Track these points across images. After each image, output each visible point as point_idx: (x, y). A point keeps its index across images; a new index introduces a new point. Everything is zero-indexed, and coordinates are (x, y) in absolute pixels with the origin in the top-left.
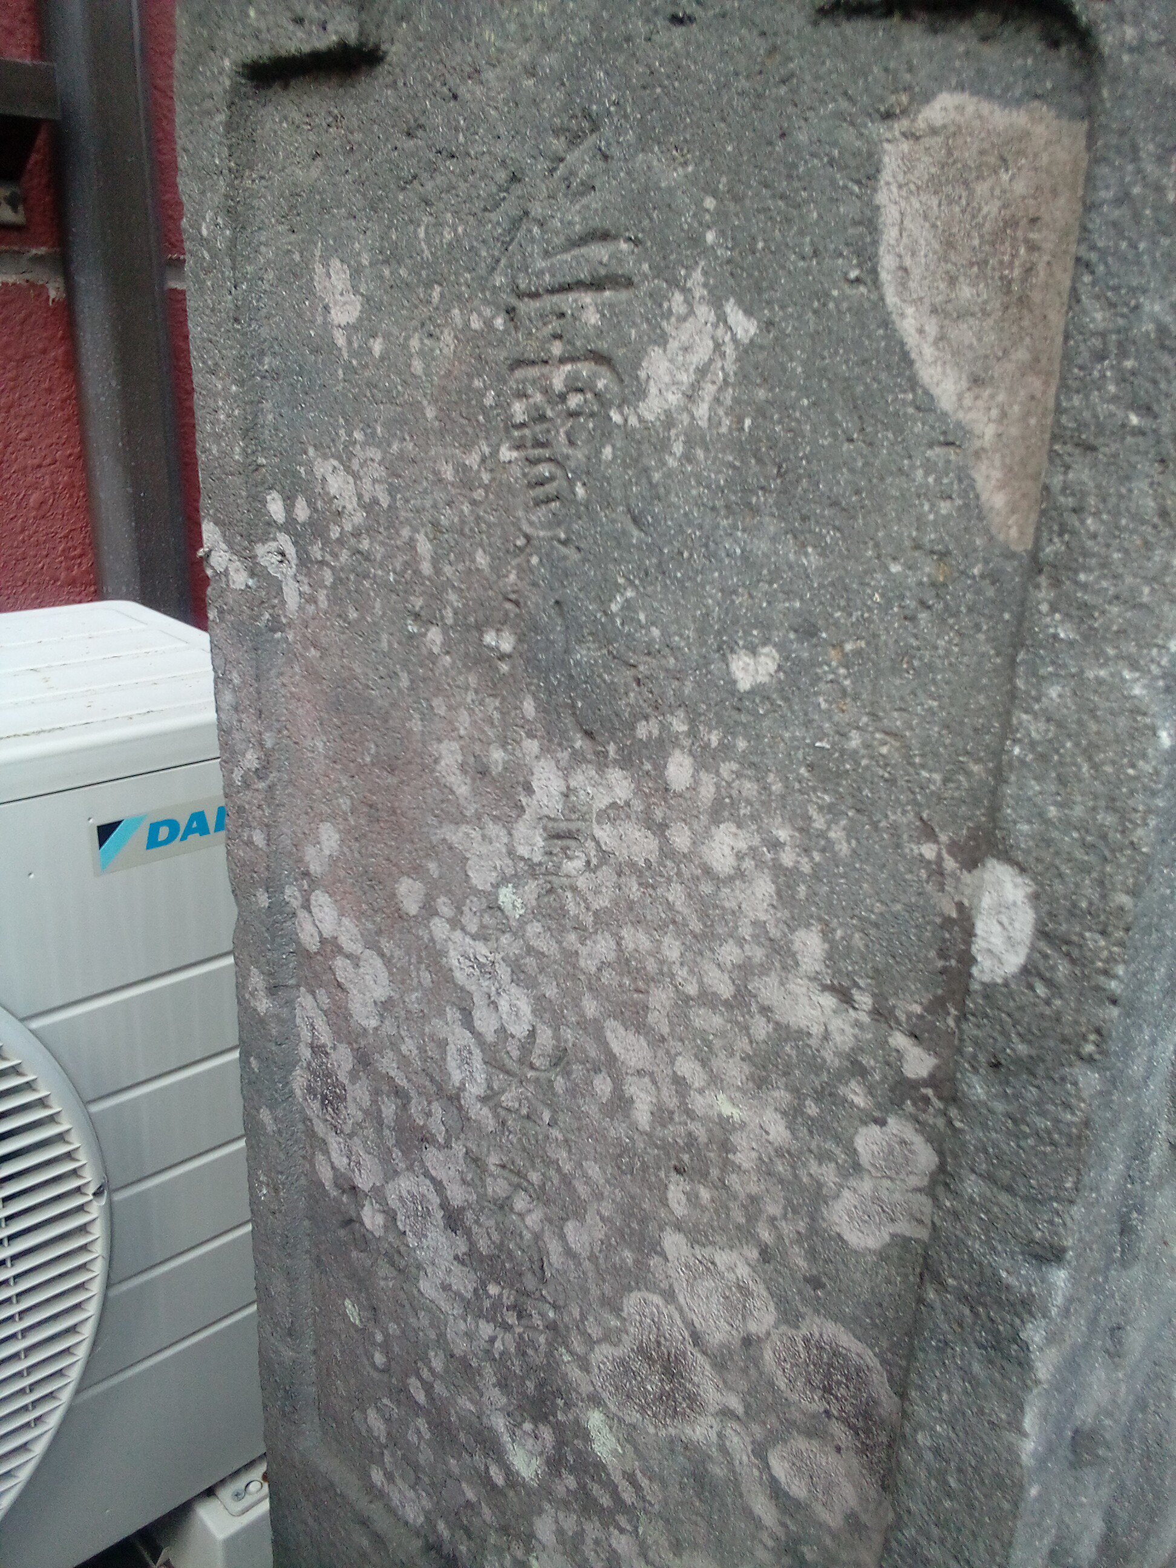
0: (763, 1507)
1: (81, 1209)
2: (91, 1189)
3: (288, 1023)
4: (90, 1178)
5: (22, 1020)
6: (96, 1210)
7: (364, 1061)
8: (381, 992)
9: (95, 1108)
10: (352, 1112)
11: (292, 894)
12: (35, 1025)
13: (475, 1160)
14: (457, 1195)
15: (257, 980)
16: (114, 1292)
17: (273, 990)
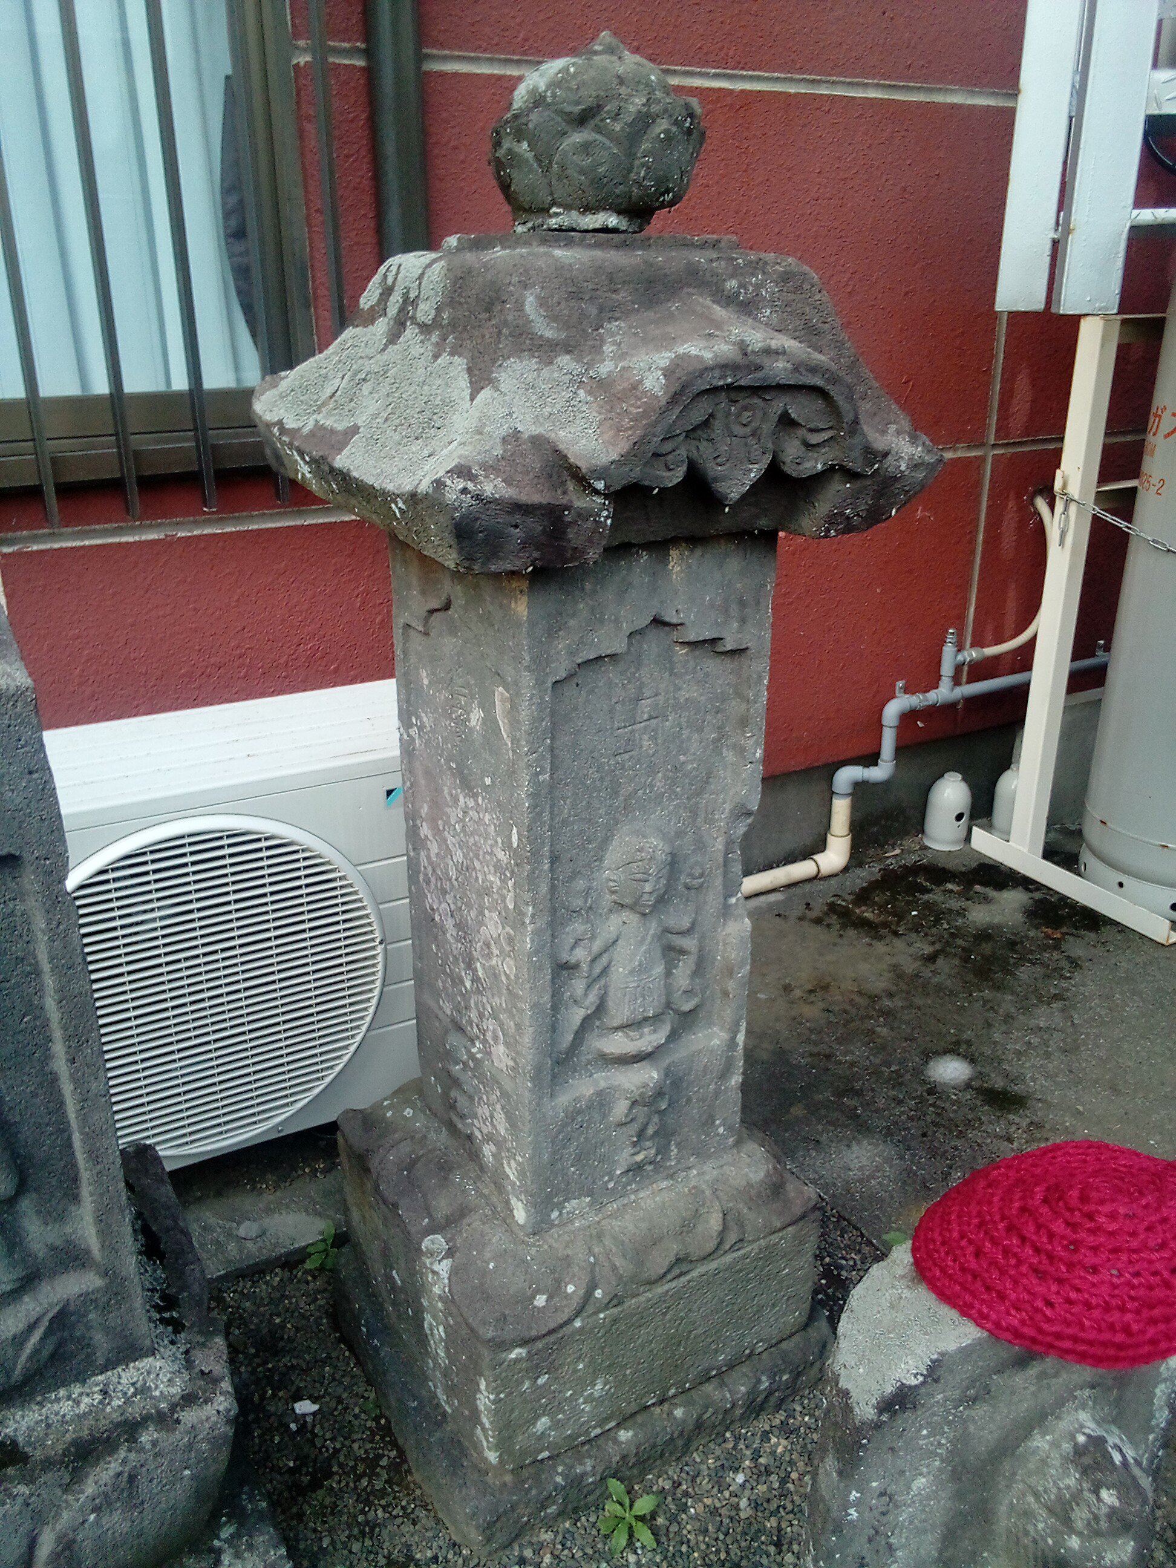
0: (504, 978)
1: (373, 948)
2: (378, 940)
3: (418, 859)
4: (377, 934)
5: (355, 866)
6: (380, 949)
7: (434, 871)
8: (436, 851)
9: (381, 907)
10: (433, 886)
11: (418, 822)
12: (359, 868)
13: (455, 897)
14: (453, 907)
15: (410, 847)
16: (385, 989)
17: (414, 849)
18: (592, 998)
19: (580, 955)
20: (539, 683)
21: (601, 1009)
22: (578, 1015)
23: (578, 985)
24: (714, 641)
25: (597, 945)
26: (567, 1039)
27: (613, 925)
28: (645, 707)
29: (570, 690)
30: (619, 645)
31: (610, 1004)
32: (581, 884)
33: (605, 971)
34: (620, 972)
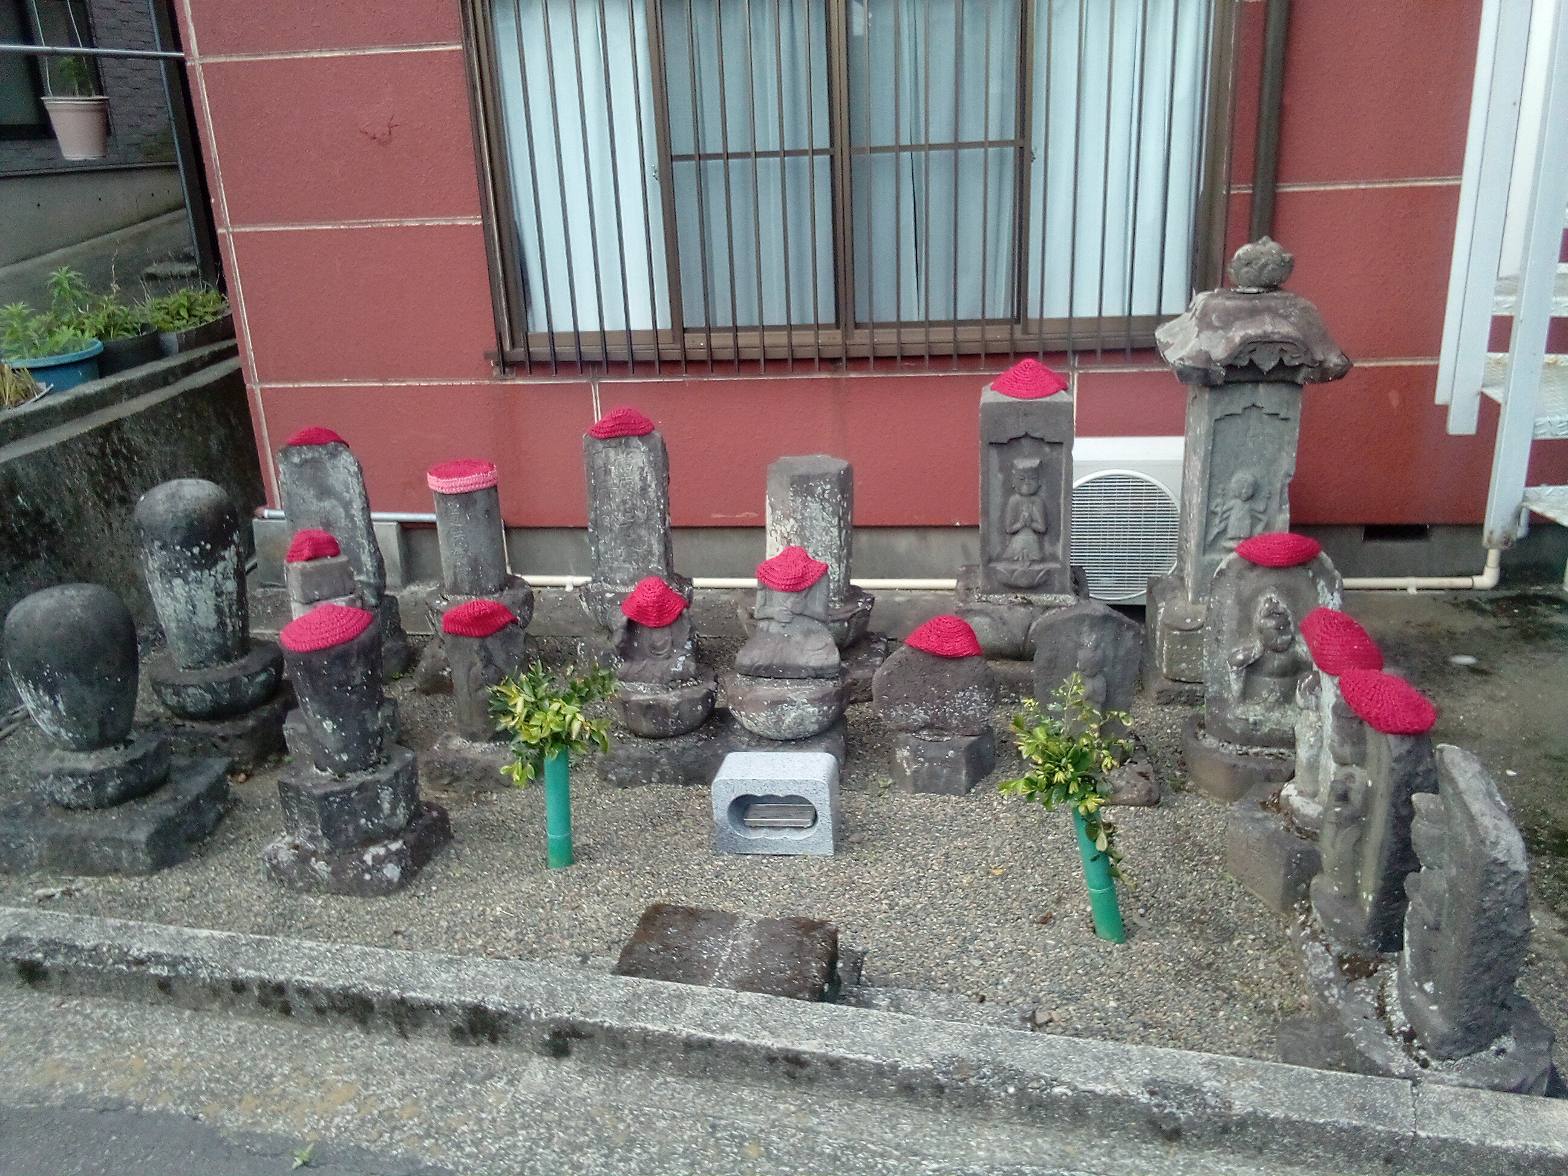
18: (1223, 525)
19: (1219, 509)
20: (1210, 419)
21: (1225, 531)
22: (1216, 531)
23: (1217, 520)
24: (1277, 414)
25: (1225, 508)
26: (1211, 537)
27: (1232, 503)
28: (1251, 433)
29: (1222, 424)
30: (1240, 411)
31: (1229, 530)
32: (1221, 486)
33: (1227, 518)
34: (1233, 518)
